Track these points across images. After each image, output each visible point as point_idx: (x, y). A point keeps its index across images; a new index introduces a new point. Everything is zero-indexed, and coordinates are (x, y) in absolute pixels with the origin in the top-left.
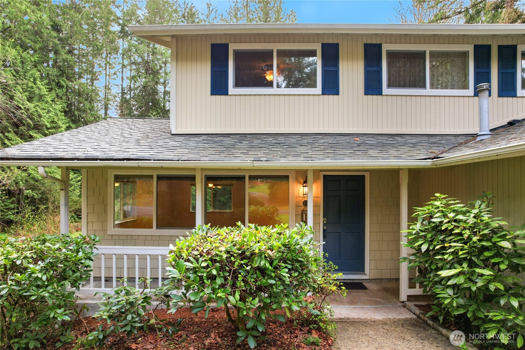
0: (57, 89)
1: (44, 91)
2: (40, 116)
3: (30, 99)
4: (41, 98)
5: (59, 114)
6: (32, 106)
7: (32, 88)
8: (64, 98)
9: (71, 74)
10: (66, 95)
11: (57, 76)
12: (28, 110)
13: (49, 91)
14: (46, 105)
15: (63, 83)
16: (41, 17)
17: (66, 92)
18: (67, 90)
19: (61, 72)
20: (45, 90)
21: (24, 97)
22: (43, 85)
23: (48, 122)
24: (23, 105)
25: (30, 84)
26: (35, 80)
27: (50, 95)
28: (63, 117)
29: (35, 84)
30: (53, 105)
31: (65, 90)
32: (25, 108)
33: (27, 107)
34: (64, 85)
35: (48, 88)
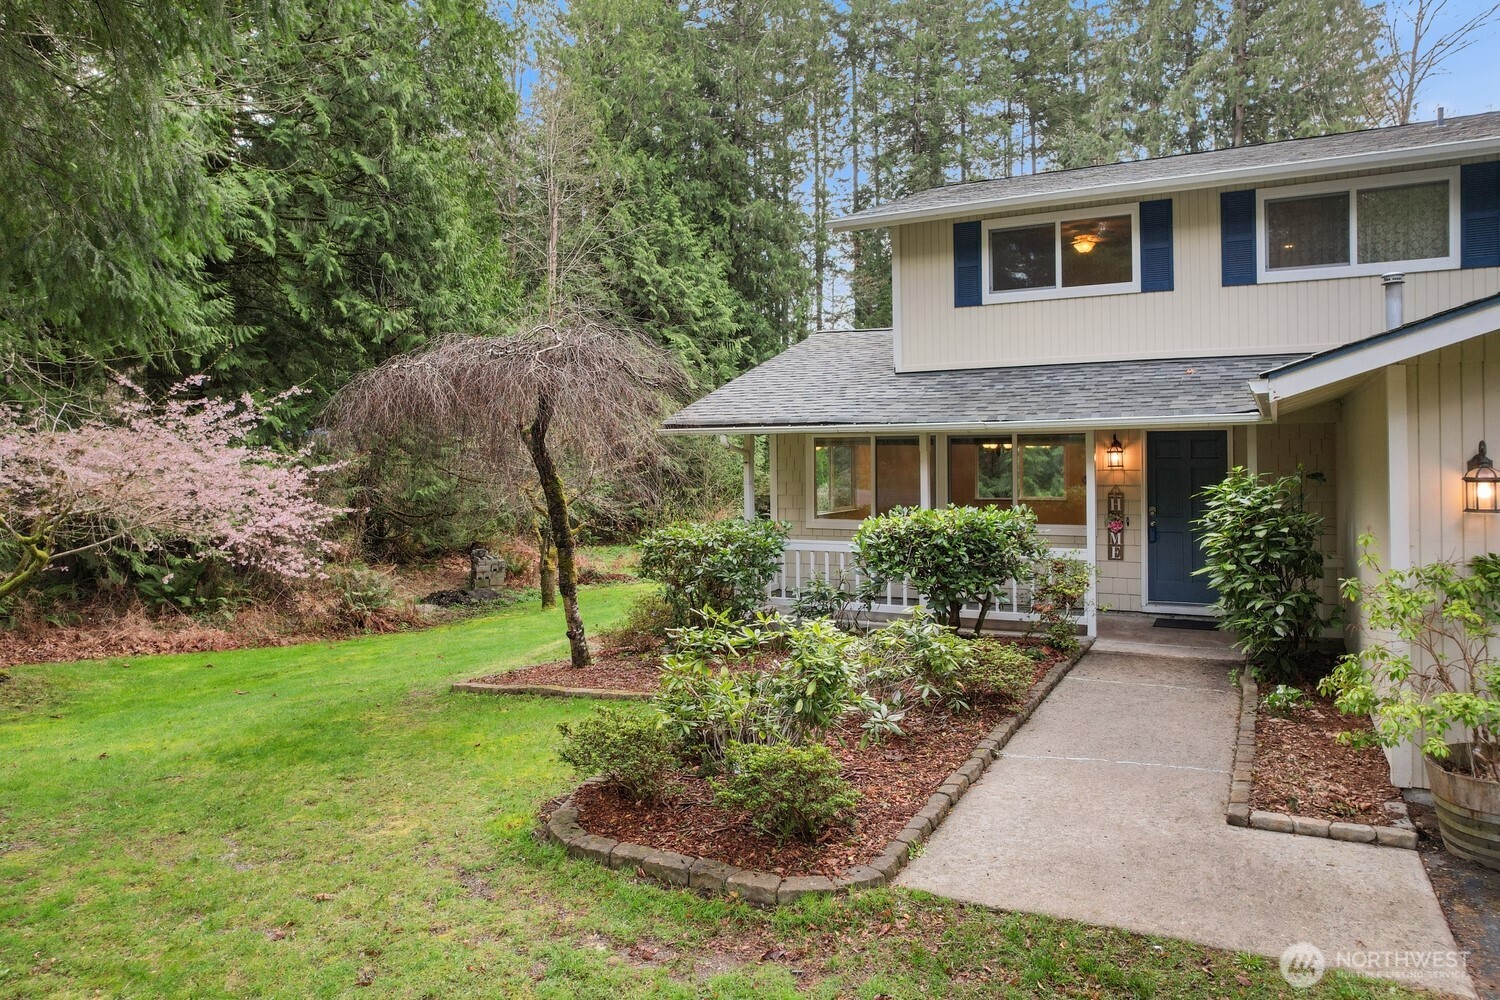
0: (712, 228)
1: (688, 238)
2: (682, 294)
3: (663, 259)
4: (682, 252)
5: (719, 282)
6: (667, 275)
7: (666, 233)
8: (726, 244)
9: (741, 187)
10: (731, 237)
11: (711, 198)
12: (660, 282)
13: (698, 235)
14: (693, 267)
15: (723, 211)
16: (679, 76)
17: (730, 232)
18: (732, 226)
19: (719, 187)
20: (690, 234)
21: (652, 257)
22: (685, 225)
23: (698, 305)
24: (650, 273)
25: (663, 226)
26: (670, 215)
27: (700, 244)
28: (727, 291)
29: (671, 225)
30: (707, 267)
31: (727, 226)
32: (653, 281)
33: (657, 277)
34: (727, 215)
35: (695, 229)
